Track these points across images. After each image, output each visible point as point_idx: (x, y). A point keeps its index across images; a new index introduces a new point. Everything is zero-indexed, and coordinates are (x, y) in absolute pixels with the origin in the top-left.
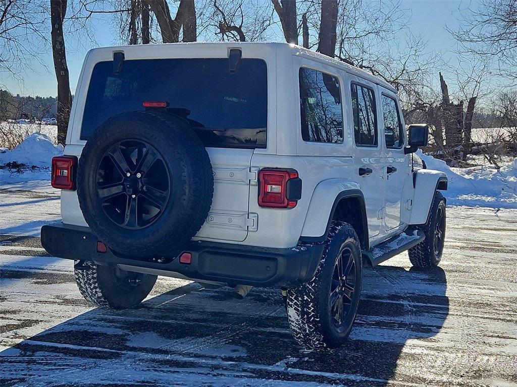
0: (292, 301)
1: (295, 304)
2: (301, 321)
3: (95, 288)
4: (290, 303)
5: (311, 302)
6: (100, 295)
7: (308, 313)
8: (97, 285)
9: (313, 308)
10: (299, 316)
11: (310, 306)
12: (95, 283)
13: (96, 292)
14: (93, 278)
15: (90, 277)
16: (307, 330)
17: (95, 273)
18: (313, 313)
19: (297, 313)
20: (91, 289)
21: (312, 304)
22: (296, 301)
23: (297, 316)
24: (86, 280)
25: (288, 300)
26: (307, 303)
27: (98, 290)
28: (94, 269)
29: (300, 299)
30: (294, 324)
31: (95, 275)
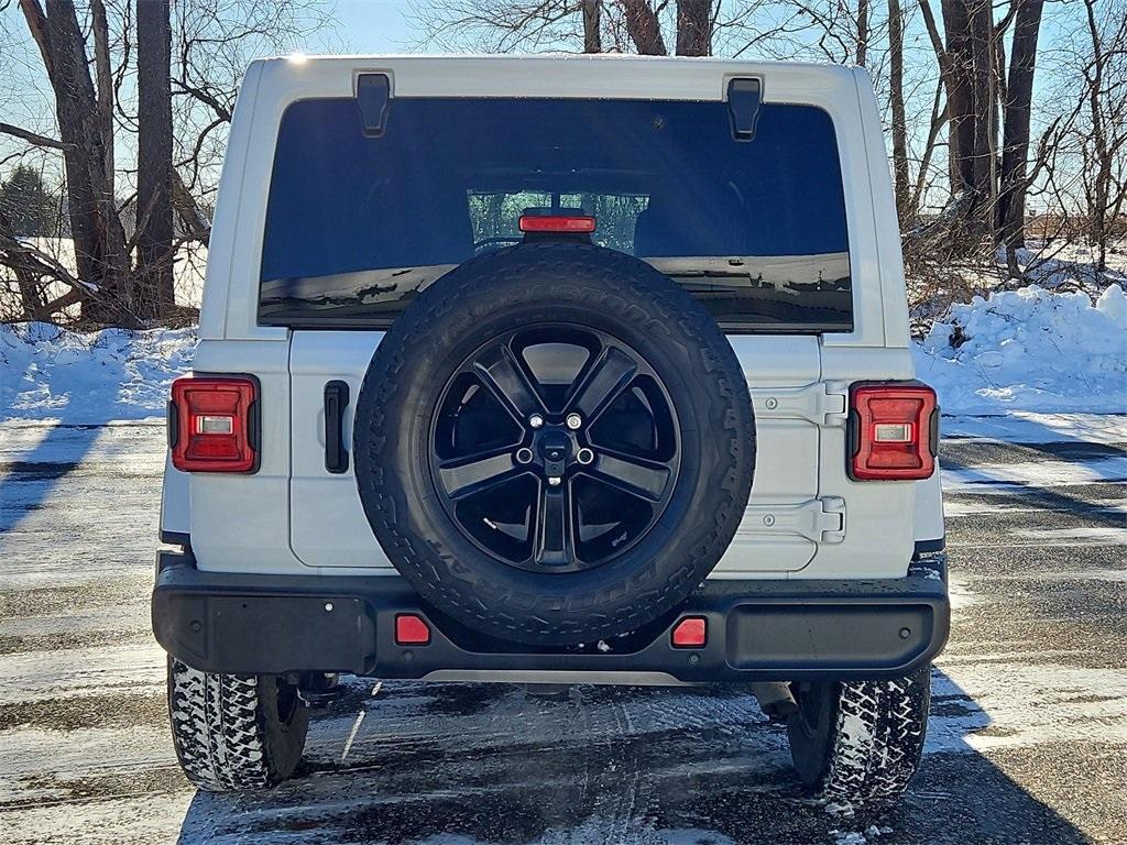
0: (855, 697)
1: (866, 705)
2: (872, 744)
3: (246, 740)
4: (851, 704)
5: (906, 694)
6: (256, 756)
7: (895, 723)
8: (253, 730)
9: (909, 709)
10: (871, 731)
11: (902, 705)
12: (246, 728)
13: (246, 753)
14: (244, 713)
15: (234, 711)
16: (884, 762)
17: (252, 699)
18: (908, 720)
19: (868, 726)
20: (231, 746)
21: (907, 698)
22: (867, 697)
23: (867, 733)
24: (218, 722)
25: (843, 698)
26: (895, 698)
27: (254, 744)
28: (250, 688)
29: (877, 690)
30: (852, 753)
31: (251, 706)
